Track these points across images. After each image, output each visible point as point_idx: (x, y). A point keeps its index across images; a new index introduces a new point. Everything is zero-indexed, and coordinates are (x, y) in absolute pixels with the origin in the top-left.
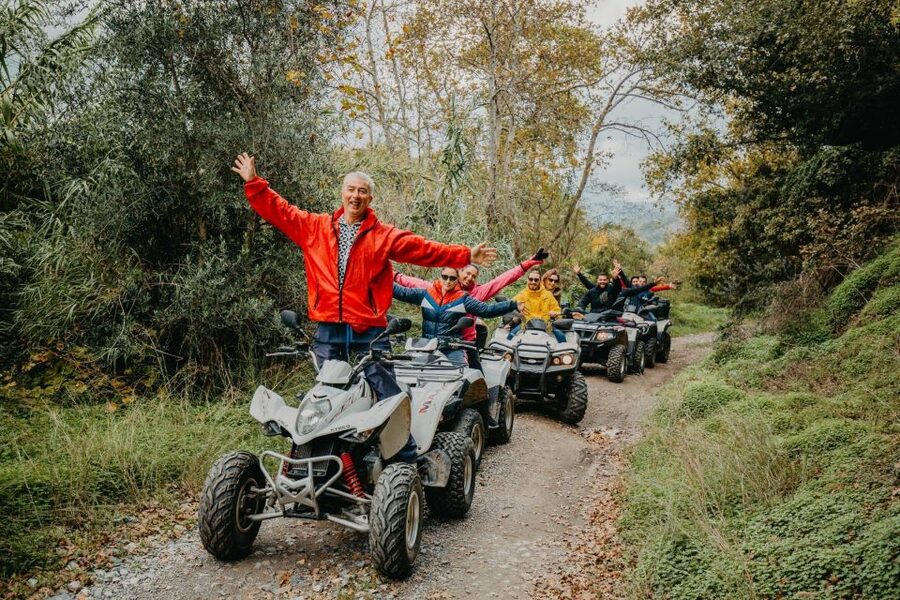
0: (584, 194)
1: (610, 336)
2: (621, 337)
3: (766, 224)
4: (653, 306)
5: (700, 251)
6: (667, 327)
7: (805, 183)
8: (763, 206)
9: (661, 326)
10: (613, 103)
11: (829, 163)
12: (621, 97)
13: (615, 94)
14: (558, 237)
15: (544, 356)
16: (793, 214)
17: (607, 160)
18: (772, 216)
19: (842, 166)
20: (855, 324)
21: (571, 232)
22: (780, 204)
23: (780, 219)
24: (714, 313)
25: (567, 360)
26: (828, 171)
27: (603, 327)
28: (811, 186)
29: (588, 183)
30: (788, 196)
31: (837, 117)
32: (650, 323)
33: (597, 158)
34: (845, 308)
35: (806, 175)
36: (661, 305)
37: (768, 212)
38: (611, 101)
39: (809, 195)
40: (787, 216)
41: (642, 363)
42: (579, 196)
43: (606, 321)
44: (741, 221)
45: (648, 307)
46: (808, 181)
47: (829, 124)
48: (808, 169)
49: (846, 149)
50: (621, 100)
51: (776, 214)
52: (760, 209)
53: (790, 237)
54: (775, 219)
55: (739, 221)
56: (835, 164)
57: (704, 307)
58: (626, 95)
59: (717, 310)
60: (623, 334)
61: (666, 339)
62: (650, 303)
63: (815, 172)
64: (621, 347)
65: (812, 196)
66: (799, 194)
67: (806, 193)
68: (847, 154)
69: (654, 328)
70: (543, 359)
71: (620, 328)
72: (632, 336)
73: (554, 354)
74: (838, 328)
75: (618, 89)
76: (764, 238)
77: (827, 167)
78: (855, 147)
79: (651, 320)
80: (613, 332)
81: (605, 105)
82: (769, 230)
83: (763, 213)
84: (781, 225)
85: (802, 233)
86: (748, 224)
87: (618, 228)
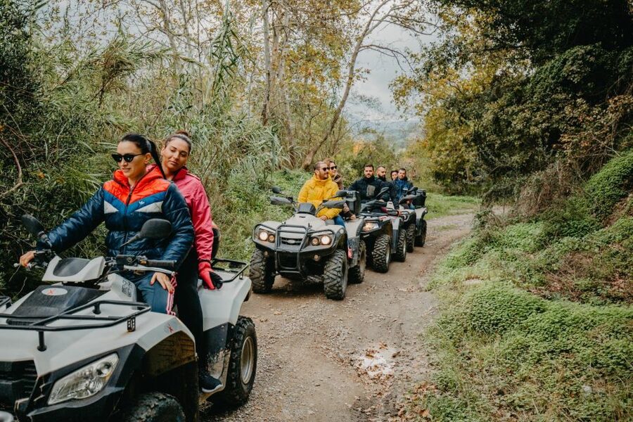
0: (347, 104)
1: (376, 227)
2: (386, 227)
3: (513, 120)
4: (412, 196)
5: (435, 153)
6: (424, 214)
7: (550, 81)
8: (510, 104)
9: (419, 213)
10: (370, 27)
11: (574, 60)
12: (376, 23)
13: (371, 20)
14: (325, 139)
15: (302, 236)
16: (538, 109)
17: (365, 75)
18: (518, 112)
19: (586, 63)
20: (623, 212)
21: (336, 136)
22: (525, 102)
23: (528, 114)
24: (448, 200)
25: (325, 240)
26: (574, 68)
27: (368, 218)
28: (556, 83)
29: (350, 96)
30: (533, 93)
31: (574, 23)
32: (411, 211)
33: (357, 74)
34: (609, 196)
35: (551, 73)
36: (418, 194)
37: (514, 108)
38: (368, 25)
39: (554, 91)
40: (534, 111)
41: (404, 249)
42: (342, 106)
43: (371, 211)
44: (491, 117)
45: (408, 197)
46: (553, 78)
47: (566, 29)
48: (552, 68)
49: (589, 47)
50: (376, 26)
51: (523, 111)
52: (507, 106)
53: (537, 130)
54: (521, 115)
55: (488, 117)
56: (580, 62)
57: (439, 195)
58: (380, 21)
59: (449, 197)
60: (389, 224)
61: (422, 225)
62: (409, 193)
63: (560, 70)
64: (387, 237)
65: (557, 92)
66: (545, 91)
67: (551, 90)
68: (589, 53)
69: (414, 216)
70: (301, 240)
71: (385, 218)
72: (396, 224)
73: (314, 235)
74: (605, 217)
75: (374, 15)
76: (512, 132)
77: (572, 65)
78: (595, 47)
79: (410, 208)
80: (379, 222)
81: (364, 29)
82: (517, 124)
83: (510, 109)
84: (528, 120)
85: (548, 126)
86: (496, 120)
87: (374, 132)
